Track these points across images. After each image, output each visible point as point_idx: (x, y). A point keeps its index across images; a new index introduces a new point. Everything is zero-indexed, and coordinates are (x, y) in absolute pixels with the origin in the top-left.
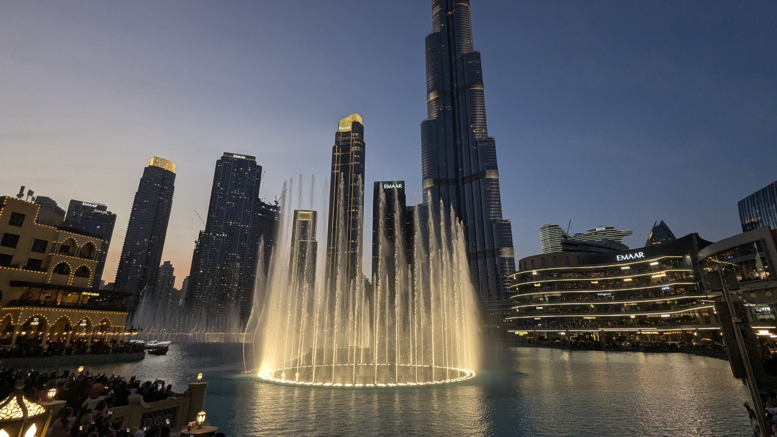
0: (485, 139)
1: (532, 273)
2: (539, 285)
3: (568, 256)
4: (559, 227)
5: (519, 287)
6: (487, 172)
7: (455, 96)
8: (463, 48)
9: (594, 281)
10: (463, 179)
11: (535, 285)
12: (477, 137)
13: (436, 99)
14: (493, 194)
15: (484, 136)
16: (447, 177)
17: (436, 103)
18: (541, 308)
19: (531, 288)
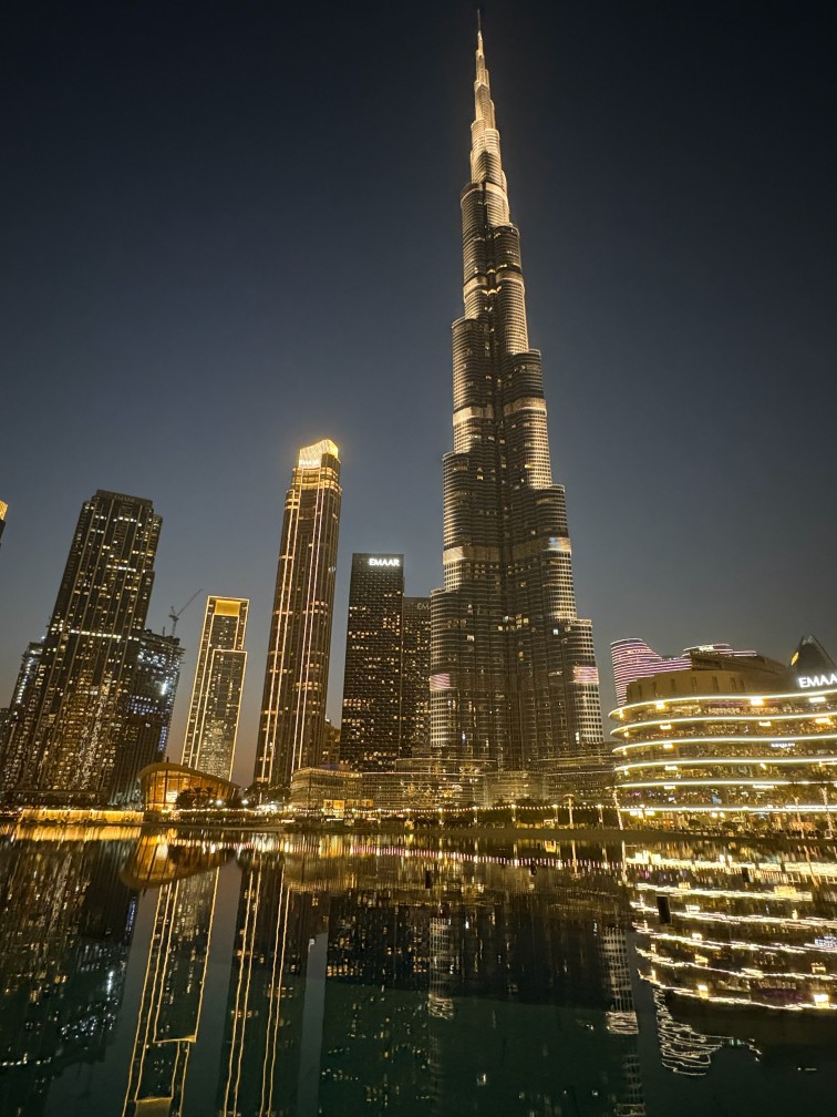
0: (548, 487)
1: (653, 706)
2: (669, 727)
5: (629, 730)
6: (552, 540)
8: (512, 345)
9: (763, 721)
11: (662, 728)
12: (535, 484)
14: (561, 577)
15: (547, 483)
17: (468, 427)
18: (675, 768)
19: (654, 732)
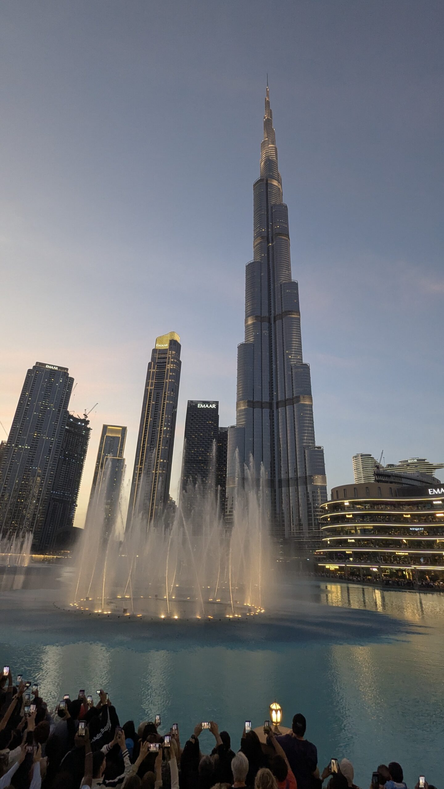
0: (300, 364)
1: (344, 503)
2: (351, 516)
3: (380, 487)
4: (371, 456)
5: (331, 517)
6: (301, 398)
7: (272, 322)
8: (282, 278)
9: (406, 514)
10: (277, 403)
11: (347, 516)
12: (292, 363)
13: (253, 324)
14: (306, 420)
15: (300, 362)
16: (262, 400)
17: (253, 327)
18: (353, 541)
19: (343, 519)
